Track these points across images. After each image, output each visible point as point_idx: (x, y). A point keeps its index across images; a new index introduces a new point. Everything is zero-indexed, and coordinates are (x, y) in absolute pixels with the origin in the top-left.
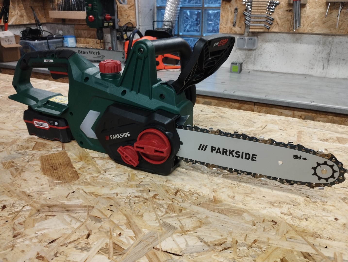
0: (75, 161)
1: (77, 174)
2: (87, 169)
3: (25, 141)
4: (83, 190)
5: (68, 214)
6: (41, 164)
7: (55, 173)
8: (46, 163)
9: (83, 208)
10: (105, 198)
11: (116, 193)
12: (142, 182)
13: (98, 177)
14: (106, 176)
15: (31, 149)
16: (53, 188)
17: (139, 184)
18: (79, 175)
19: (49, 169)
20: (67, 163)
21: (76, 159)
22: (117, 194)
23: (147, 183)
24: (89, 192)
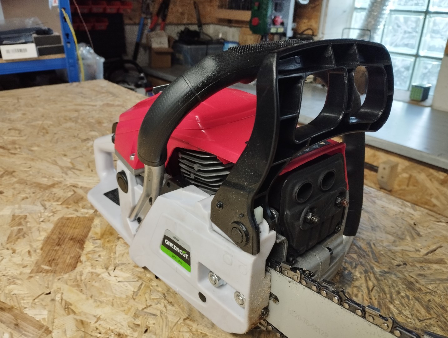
0: (92, 238)
1: (77, 262)
2: (96, 256)
3: (64, 187)
4: (62, 294)
5: (12, 332)
6: (52, 230)
7: (55, 250)
8: (59, 230)
9: (37, 328)
10: (77, 320)
11: (98, 316)
12: (149, 308)
13: (98, 275)
14: (110, 278)
15: (60, 203)
16: (32, 277)
17: (143, 309)
18: (79, 264)
19: (53, 241)
20: (82, 237)
21: (96, 234)
22: (99, 319)
23: (154, 312)
24: (66, 301)
